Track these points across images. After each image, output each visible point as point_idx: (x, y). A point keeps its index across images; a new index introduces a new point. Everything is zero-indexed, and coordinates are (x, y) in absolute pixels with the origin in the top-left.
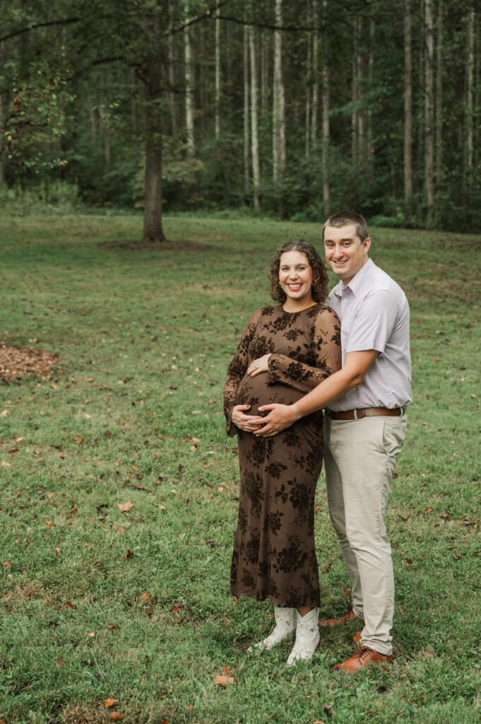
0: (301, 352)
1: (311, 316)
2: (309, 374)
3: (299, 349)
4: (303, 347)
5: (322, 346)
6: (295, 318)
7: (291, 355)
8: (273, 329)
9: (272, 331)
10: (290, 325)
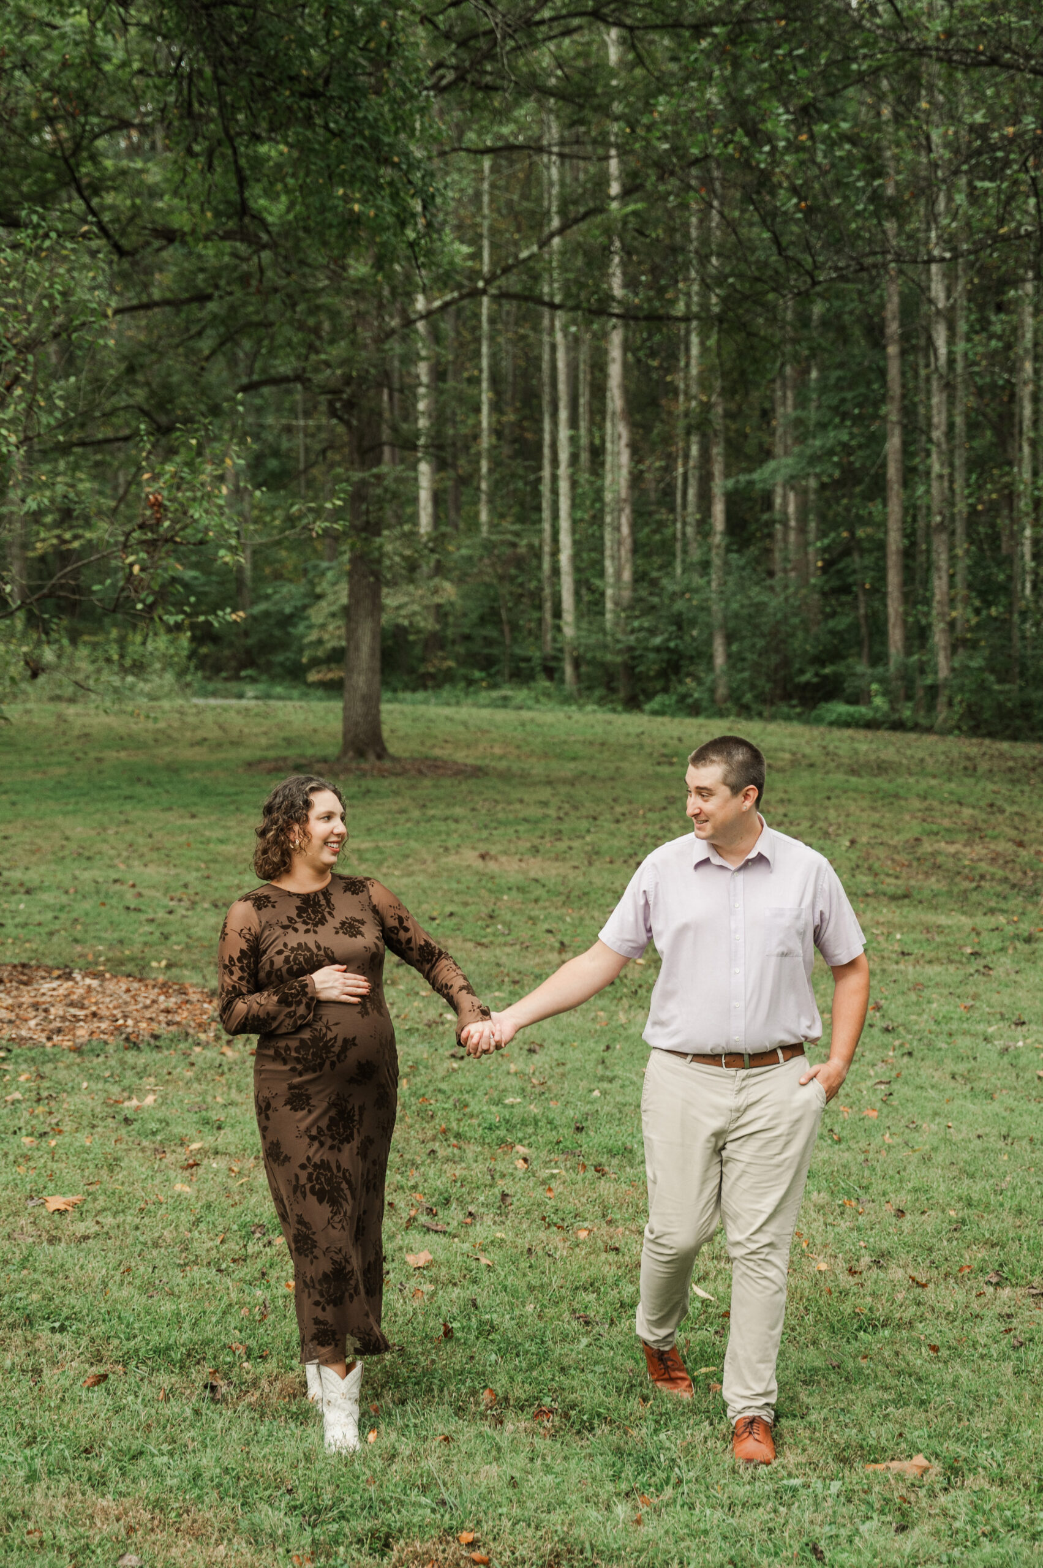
8: (305, 927)
9: (307, 931)
10: (330, 914)
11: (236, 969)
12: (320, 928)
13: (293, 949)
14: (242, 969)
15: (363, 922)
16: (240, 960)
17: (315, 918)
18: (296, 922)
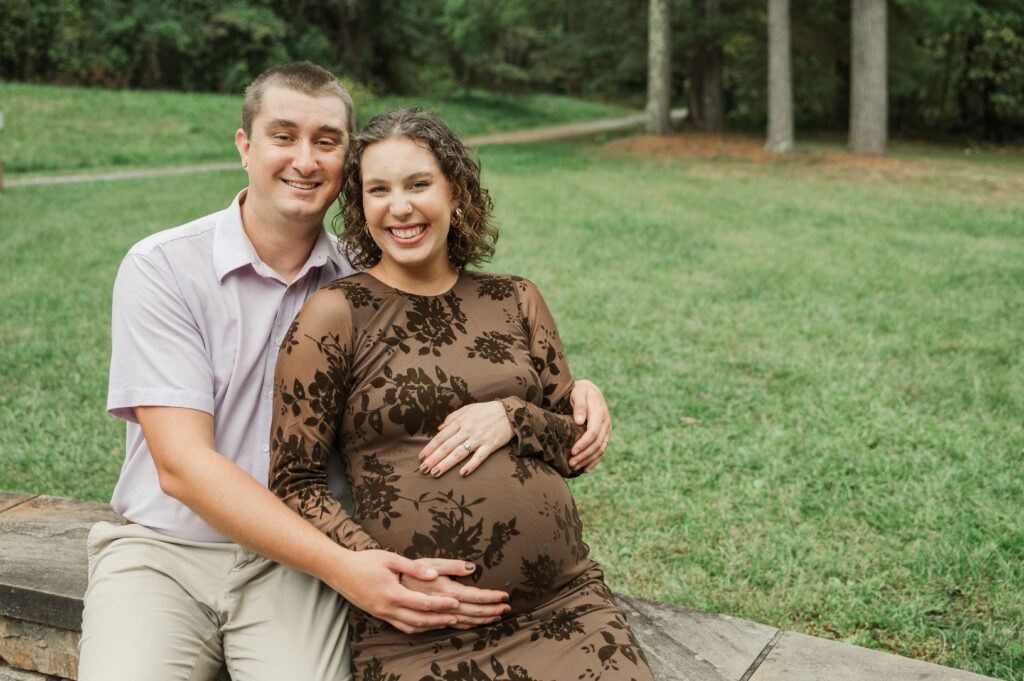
5: (557, 363)
8: (420, 345)
9: (424, 351)
10: (460, 327)
11: (304, 405)
12: (444, 348)
13: (400, 379)
14: (314, 405)
15: (510, 340)
16: (313, 389)
17: (436, 333)
18: (406, 337)
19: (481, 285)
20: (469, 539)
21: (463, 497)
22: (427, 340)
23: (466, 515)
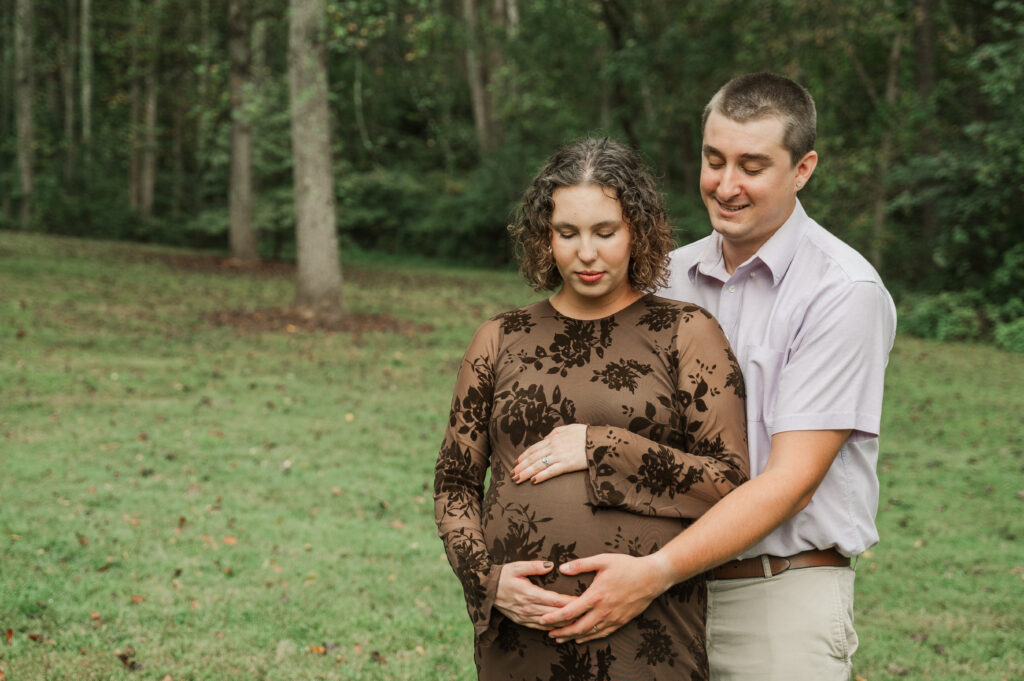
0: (657, 418)
1: (655, 327)
2: (694, 475)
3: (650, 409)
4: (658, 405)
5: (707, 398)
6: (605, 334)
7: (636, 426)
8: (553, 364)
9: (553, 371)
10: (600, 352)
13: (520, 393)
14: (466, 416)
16: (467, 402)
17: (574, 355)
18: (545, 355)
19: (649, 312)
20: (530, 552)
21: (534, 513)
22: (561, 360)
23: (532, 531)
